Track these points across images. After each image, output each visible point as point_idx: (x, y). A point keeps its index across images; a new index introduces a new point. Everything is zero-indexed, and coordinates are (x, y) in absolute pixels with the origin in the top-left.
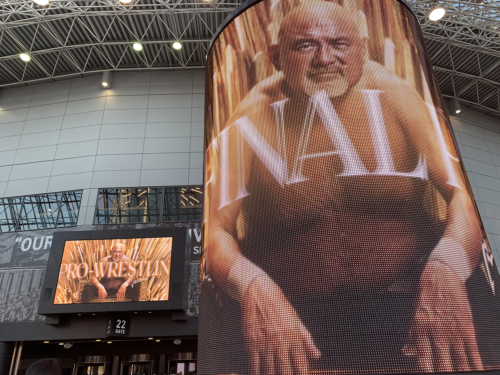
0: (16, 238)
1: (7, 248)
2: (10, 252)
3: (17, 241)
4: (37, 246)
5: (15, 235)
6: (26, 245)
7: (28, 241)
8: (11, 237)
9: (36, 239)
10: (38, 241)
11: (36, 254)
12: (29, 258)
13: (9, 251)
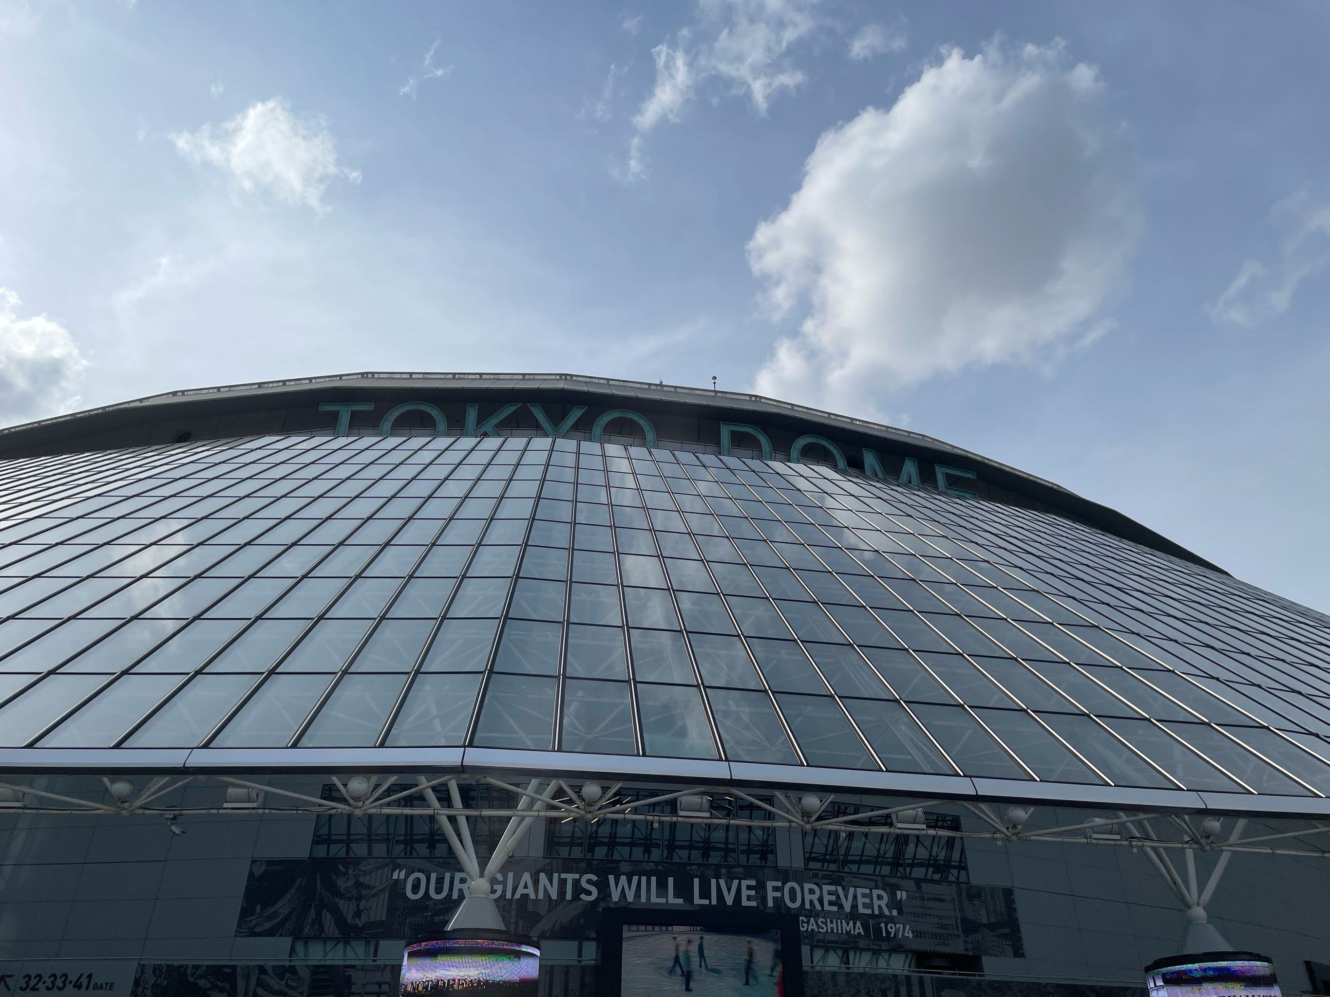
0: (393, 871)
1: (376, 890)
2: (384, 897)
3: (395, 876)
4: (439, 890)
5: (391, 866)
6: (416, 888)
7: (418, 880)
8: (382, 867)
9: (434, 876)
10: (440, 881)
11: (437, 908)
12: (425, 914)
13: (381, 897)
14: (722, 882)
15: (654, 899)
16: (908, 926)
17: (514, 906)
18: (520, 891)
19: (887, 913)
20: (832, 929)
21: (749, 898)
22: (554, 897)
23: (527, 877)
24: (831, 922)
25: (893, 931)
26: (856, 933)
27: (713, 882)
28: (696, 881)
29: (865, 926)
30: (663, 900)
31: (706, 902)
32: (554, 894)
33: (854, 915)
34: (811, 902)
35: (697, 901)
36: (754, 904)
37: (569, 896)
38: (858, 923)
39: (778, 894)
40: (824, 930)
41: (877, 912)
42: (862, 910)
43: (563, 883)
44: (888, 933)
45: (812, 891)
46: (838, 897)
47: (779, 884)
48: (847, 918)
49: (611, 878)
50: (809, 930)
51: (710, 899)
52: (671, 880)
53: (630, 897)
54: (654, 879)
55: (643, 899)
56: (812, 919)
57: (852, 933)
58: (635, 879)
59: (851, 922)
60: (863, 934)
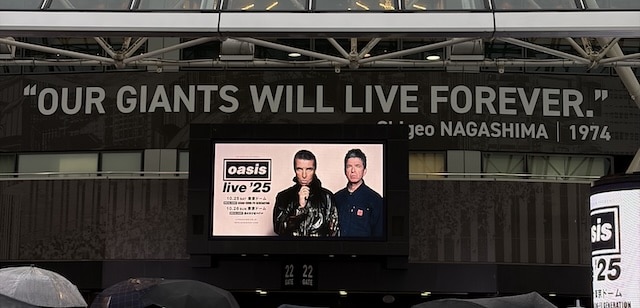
0: (24, 87)
1: (9, 107)
2: (18, 114)
4: (71, 105)
5: (21, 82)
6: (48, 104)
7: (50, 95)
8: (13, 84)
10: (72, 96)
11: (72, 122)
12: (60, 129)
13: (15, 113)
14: (379, 89)
15: (301, 109)
16: (606, 128)
17: (150, 119)
18: (155, 104)
19: (580, 114)
20: (508, 133)
21: (410, 104)
22: (191, 109)
23: (161, 90)
24: (508, 126)
25: (585, 134)
26: (538, 137)
27: (369, 89)
28: (349, 89)
29: (550, 130)
30: (312, 110)
31: (360, 110)
32: (191, 107)
33: (537, 118)
34: (484, 106)
35: (349, 109)
36: (415, 110)
37: (207, 109)
38: (542, 127)
39: (445, 100)
40: (498, 135)
41: (566, 113)
42: (547, 112)
43: (200, 95)
44: (579, 135)
45: (485, 95)
46: (519, 100)
47: (446, 88)
48: (528, 121)
49: (253, 89)
50: (480, 135)
51: (364, 106)
52: (320, 89)
53: (274, 107)
54: (300, 89)
55: (289, 109)
56: (484, 125)
57: (533, 136)
58: (280, 89)
59: (533, 126)
60: (546, 137)
